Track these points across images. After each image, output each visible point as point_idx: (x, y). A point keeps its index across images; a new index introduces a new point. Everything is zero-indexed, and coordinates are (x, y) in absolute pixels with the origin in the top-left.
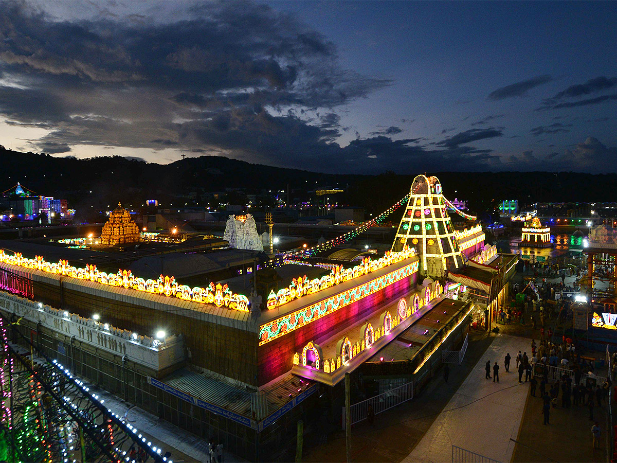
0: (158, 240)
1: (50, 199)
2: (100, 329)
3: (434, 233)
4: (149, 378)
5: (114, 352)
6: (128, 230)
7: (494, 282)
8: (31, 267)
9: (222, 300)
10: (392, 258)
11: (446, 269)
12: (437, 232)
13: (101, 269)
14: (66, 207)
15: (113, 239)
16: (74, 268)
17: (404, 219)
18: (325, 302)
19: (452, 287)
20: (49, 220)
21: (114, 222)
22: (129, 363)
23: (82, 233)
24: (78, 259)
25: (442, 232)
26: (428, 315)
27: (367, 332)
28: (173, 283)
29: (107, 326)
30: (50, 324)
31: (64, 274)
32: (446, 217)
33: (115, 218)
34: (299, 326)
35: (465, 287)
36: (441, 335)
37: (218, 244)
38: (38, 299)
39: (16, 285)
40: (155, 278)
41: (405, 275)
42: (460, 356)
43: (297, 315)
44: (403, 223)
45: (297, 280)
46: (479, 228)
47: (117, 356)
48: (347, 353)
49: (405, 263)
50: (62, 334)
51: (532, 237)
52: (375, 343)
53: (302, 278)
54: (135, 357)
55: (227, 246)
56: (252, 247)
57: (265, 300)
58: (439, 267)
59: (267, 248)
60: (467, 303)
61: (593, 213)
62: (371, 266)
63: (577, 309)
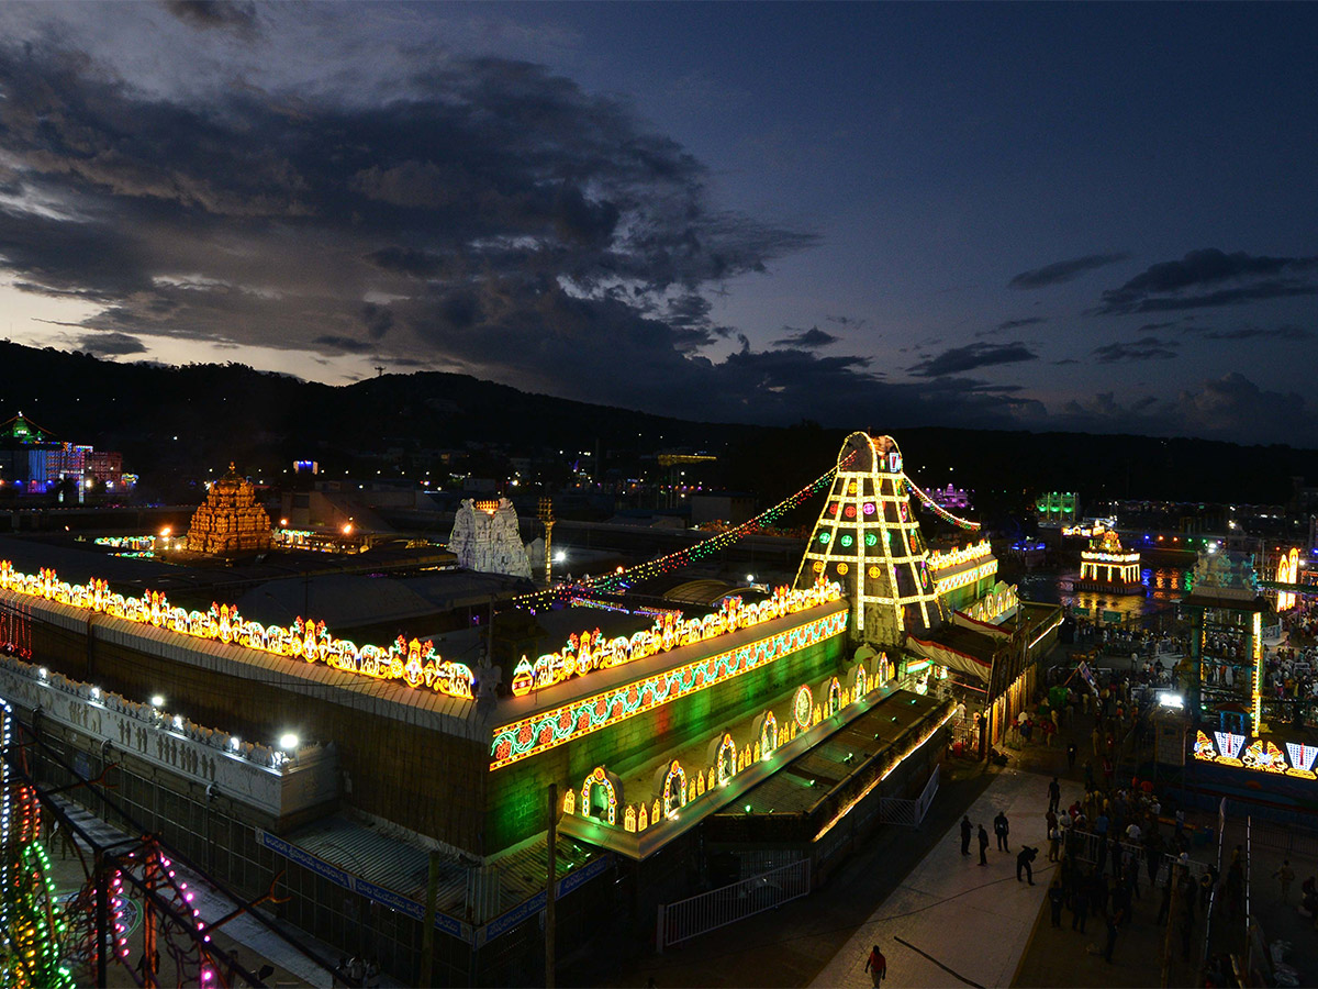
0: (311, 546)
1: (86, 450)
2: (163, 727)
3: (882, 554)
4: (259, 831)
5: (191, 776)
6: (247, 523)
7: (999, 661)
8: (30, 591)
9: (420, 674)
10: (789, 602)
11: (901, 628)
12: (888, 552)
13: (174, 602)
14: (119, 469)
15: (214, 541)
16: (118, 598)
17: (822, 521)
18: (638, 686)
19: (915, 667)
20: (81, 495)
21: (218, 504)
22: (220, 801)
23: (149, 527)
24: (130, 578)
25: (898, 550)
26: (857, 724)
27: (722, 752)
28: (323, 634)
29: (178, 721)
30: (61, 713)
31: (97, 609)
32: (908, 521)
33: (221, 495)
34: (580, 734)
35: (944, 669)
36: (879, 764)
37: (433, 559)
38: (39, 659)
40: (286, 624)
41: (816, 639)
42: (917, 811)
43: (576, 711)
44: (819, 530)
45: (579, 637)
46: (984, 548)
47: (195, 783)
48: (676, 794)
49: (819, 611)
50: (84, 735)
51: (1103, 571)
52: (739, 775)
53: (591, 633)
54: (234, 787)
55: (452, 563)
56: (507, 568)
57: (508, 677)
58: (888, 625)
59: (539, 572)
60: (943, 701)
61: (1232, 525)
62: (742, 615)
63: (1162, 722)
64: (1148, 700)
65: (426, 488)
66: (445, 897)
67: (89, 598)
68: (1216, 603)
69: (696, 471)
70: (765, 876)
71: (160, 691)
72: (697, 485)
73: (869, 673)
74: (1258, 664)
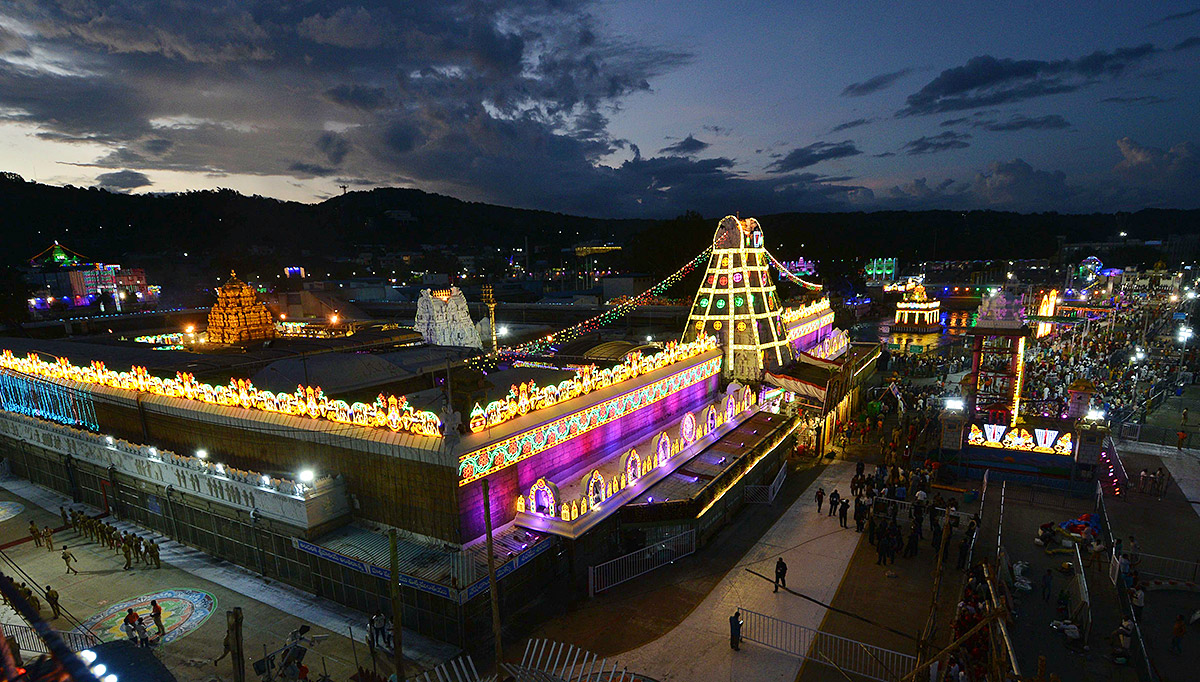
0: (307, 333)
1: (115, 269)
2: (210, 472)
3: (747, 312)
4: (294, 539)
5: (237, 506)
6: (253, 318)
7: (832, 385)
8: (87, 380)
9: (399, 421)
10: (677, 352)
11: (761, 367)
12: (752, 310)
13: (201, 380)
14: (144, 282)
15: (229, 335)
16: (157, 380)
17: (702, 290)
18: (566, 420)
19: (771, 394)
20: (118, 304)
21: (227, 306)
22: (262, 521)
23: (174, 326)
24: (164, 365)
25: (759, 309)
26: (728, 437)
27: (630, 462)
28: (320, 397)
29: (220, 467)
30: (129, 468)
31: (142, 389)
32: (767, 285)
33: (228, 297)
34: (525, 456)
35: (793, 394)
36: (743, 463)
37: (403, 338)
38: (104, 430)
39: (67, 410)
40: (292, 391)
41: (698, 379)
42: (771, 493)
43: (520, 441)
44: (699, 297)
45: (518, 387)
46: (825, 303)
47: (241, 511)
48: (598, 493)
49: (701, 359)
50: (150, 483)
52: (643, 477)
53: (527, 384)
54: (269, 510)
55: (420, 340)
56: (463, 342)
57: (466, 419)
58: (751, 364)
59: (488, 344)
60: (790, 416)
61: (1010, 276)
62: (642, 364)
63: (947, 420)
64: (938, 407)
65: (393, 284)
66: (432, 573)
67: (133, 382)
68: (994, 333)
69: (605, 259)
70: (664, 542)
71: (203, 447)
72: (607, 271)
73: (737, 401)
74: (1020, 375)
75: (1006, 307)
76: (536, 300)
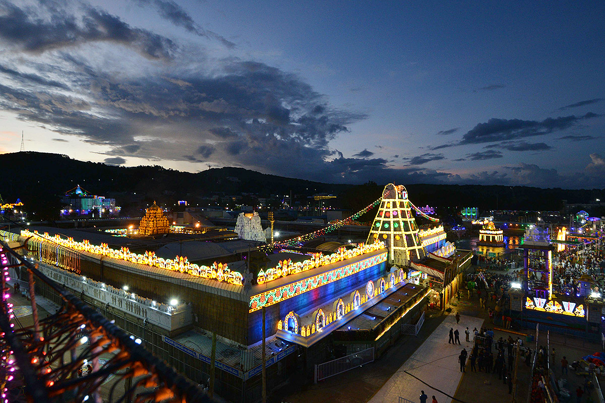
0: (184, 232)
1: (102, 198)
2: (128, 298)
3: (400, 231)
4: (163, 336)
5: (138, 316)
6: (161, 223)
7: (448, 271)
8: (80, 248)
9: (223, 276)
10: (364, 249)
11: (409, 259)
12: (403, 229)
13: (132, 251)
14: (114, 205)
15: (148, 230)
16: (112, 250)
17: (377, 218)
18: (306, 281)
19: (414, 274)
20: (100, 214)
21: (150, 216)
22: (149, 325)
23: (124, 225)
24: (116, 243)
25: (407, 229)
26: (392, 296)
27: (339, 306)
28: (186, 262)
29: (133, 295)
30: (91, 293)
31: (104, 254)
32: (410, 217)
33: (151, 213)
34: (284, 299)
35: (426, 275)
36: (400, 311)
37: (229, 235)
38: (82, 273)
39: (68, 262)
40: (173, 258)
41: (375, 263)
42: (416, 329)
43: (282, 290)
44: (375, 222)
45: (283, 262)
46: (441, 228)
47: (140, 319)
48: (321, 322)
49: (376, 253)
50: (99, 301)
51: (488, 238)
52: (345, 315)
53: (287, 261)
54: (154, 320)
55: (236, 237)
56: (257, 239)
57: (256, 277)
58: (403, 258)
59: (269, 240)
60: (425, 287)
61: (539, 219)
62: (346, 254)
63: (513, 294)
64: (507, 287)
65: (227, 210)
66: (231, 361)
67: (100, 251)
68: (534, 248)
69: (329, 202)
70: (356, 354)
71: (127, 285)
72: (329, 208)
73: (396, 276)
74: (551, 271)
75: (539, 234)
76: (294, 220)
